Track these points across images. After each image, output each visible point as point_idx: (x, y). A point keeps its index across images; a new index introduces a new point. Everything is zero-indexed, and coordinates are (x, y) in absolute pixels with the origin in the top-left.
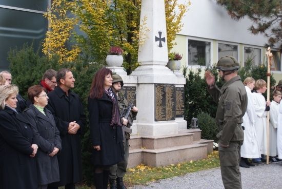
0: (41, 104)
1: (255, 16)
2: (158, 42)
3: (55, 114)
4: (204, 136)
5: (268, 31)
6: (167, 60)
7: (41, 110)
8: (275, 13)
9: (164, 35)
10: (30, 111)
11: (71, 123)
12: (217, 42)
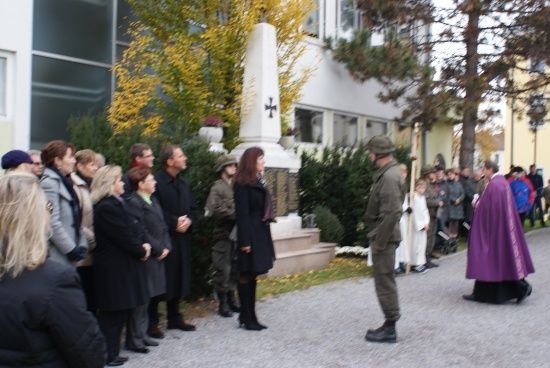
0: (147, 191)
1: (385, 79)
2: (269, 111)
3: (162, 204)
4: (323, 238)
5: (401, 100)
6: (278, 135)
7: (147, 198)
8: (412, 76)
9: (276, 102)
10: (134, 200)
11: (181, 218)
12: (333, 112)
